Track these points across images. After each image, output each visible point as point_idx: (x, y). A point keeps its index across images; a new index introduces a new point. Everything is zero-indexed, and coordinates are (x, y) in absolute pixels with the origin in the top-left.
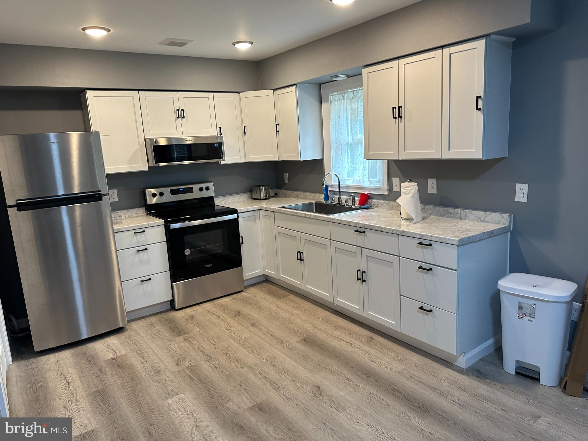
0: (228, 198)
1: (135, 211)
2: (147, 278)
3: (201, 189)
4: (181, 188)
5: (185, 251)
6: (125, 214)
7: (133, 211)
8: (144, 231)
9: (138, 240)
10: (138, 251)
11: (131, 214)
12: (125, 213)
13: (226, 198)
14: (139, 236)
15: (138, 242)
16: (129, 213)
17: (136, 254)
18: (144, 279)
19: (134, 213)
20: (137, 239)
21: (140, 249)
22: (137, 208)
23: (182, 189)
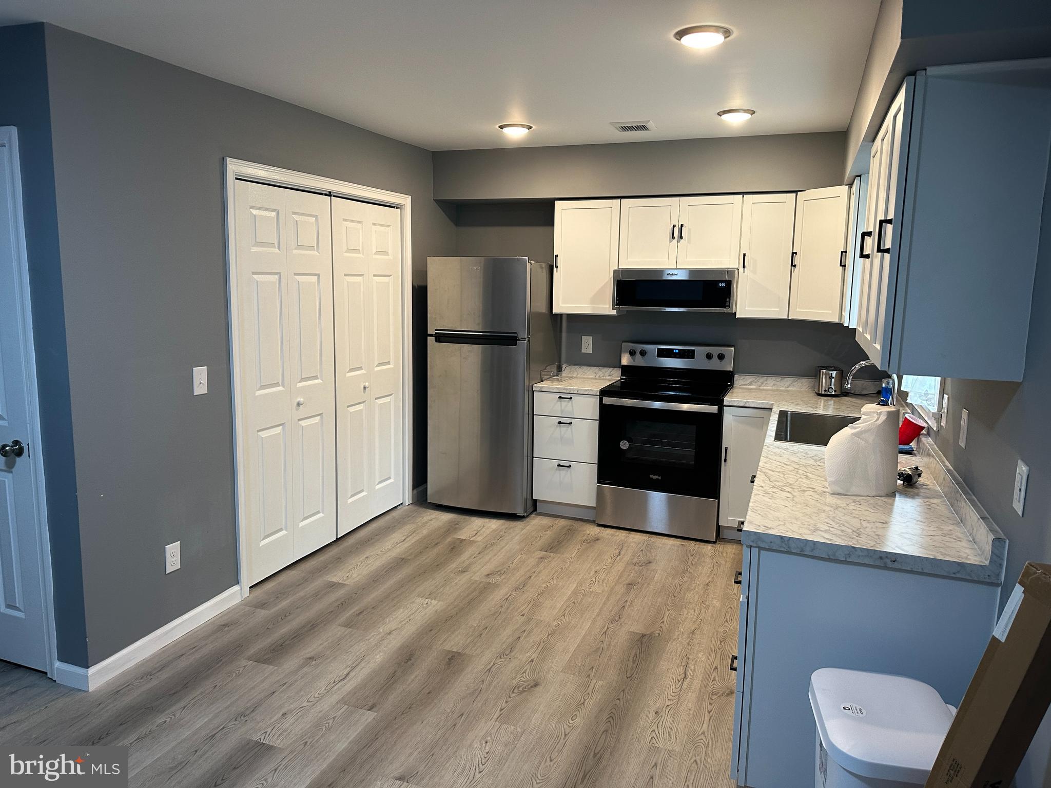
0: (766, 381)
1: (609, 371)
2: (567, 464)
3: (709, 356)
4: (676, 349)
5: (621, 443)
6: (595, 373)
7: (606, 370)
8: (571, 398)
9: (563, 408)
10: (560, 423)
11: (602, 375)
12: (596, 371)
13: (762, 379)
14: (565, 403)
15: (562, 411)
16: (600, 373)
17: (557, 426)
18: (562, 463)
19: (607, 374)
20: (561, 406)
21: (563, 420)
22: (611, 367)
23: (677, 351)
